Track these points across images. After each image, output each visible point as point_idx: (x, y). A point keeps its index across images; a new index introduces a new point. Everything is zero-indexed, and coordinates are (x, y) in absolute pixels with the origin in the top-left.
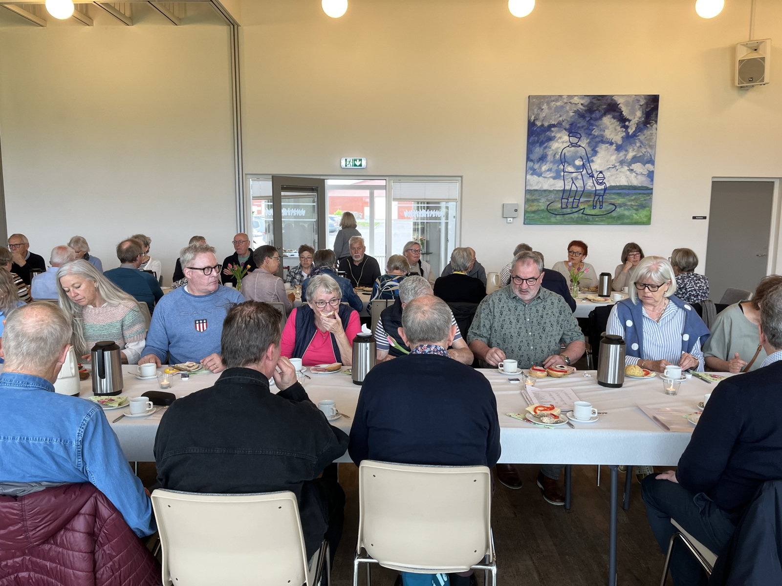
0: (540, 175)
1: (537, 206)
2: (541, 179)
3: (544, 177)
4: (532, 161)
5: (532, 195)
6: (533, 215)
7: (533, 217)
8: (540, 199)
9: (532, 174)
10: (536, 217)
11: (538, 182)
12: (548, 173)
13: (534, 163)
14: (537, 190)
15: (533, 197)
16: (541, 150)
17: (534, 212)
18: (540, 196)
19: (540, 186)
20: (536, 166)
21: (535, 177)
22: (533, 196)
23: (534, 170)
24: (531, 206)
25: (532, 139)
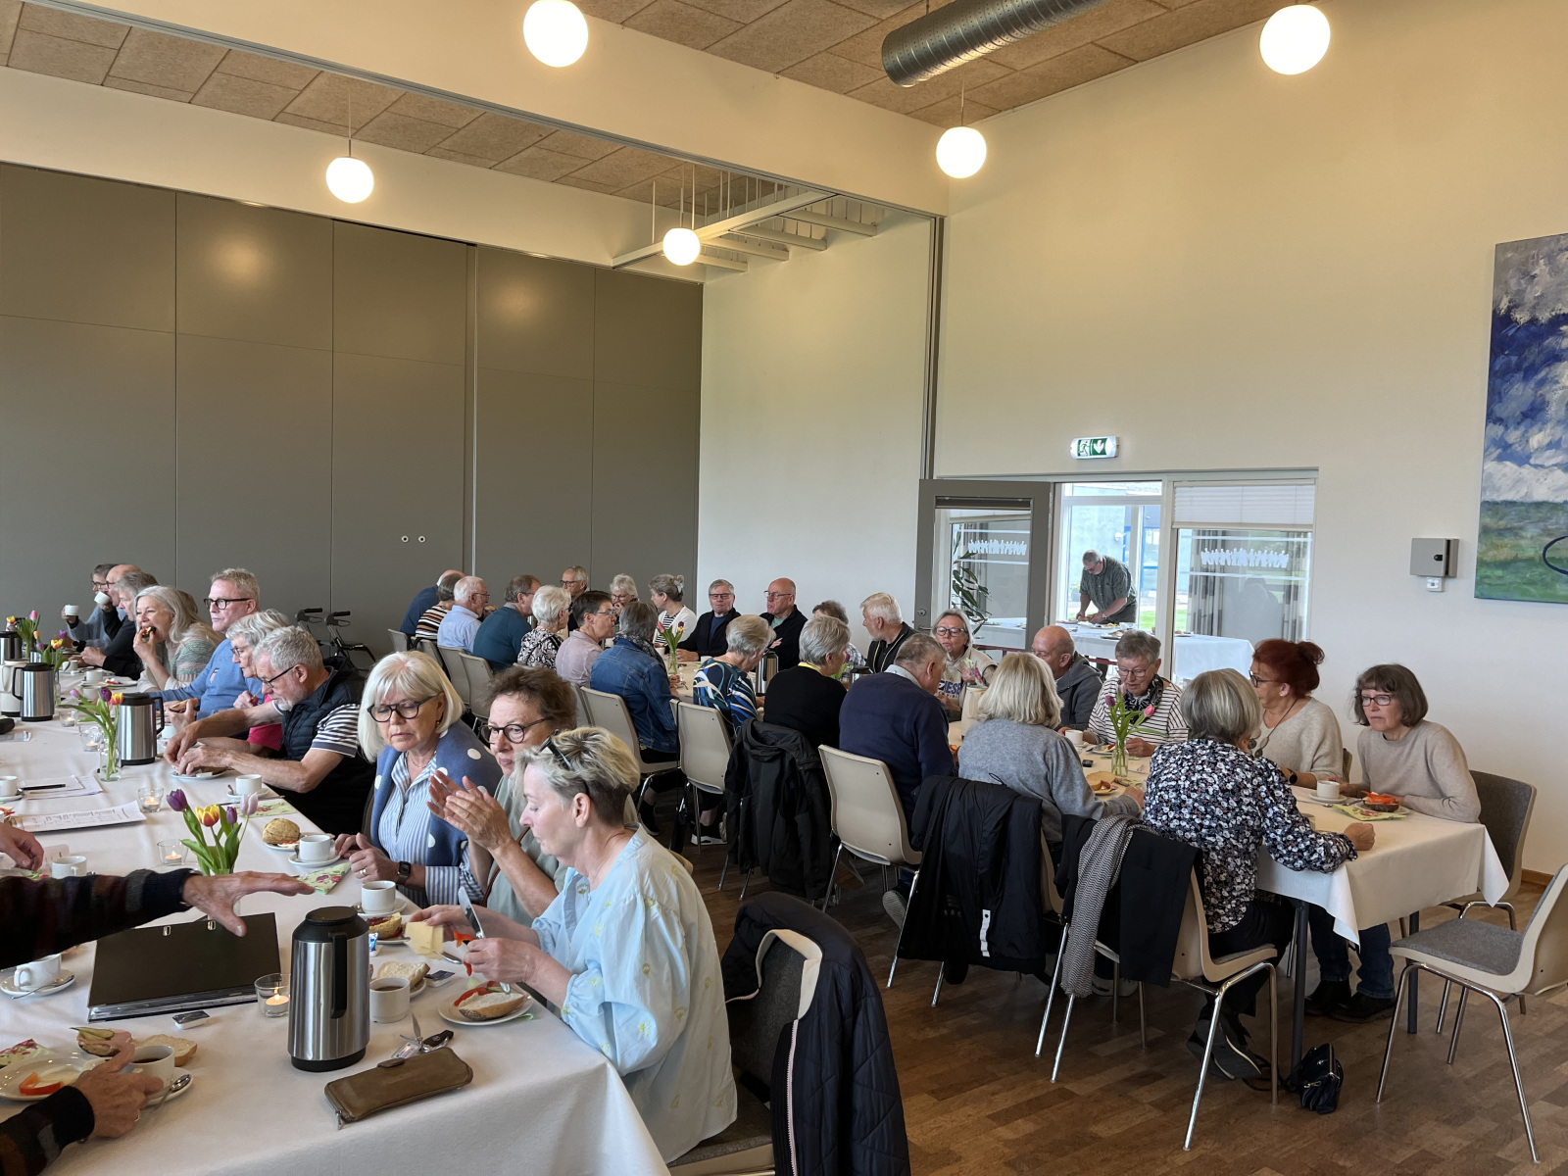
0: (1522, 460)
1: (1513, 547)
2: (1526, 470)
3: (1536, 466)
4: (1499, 421)
5: (1499, 516)
6: (1499, 573)
7: (1500, 578)
8: (1521, 528)
9: (1500, 459)
10: (1510, 578)
11: (1519, 481)
12: (1548, 453)
13: (1507, 428)
14: (1513, 503)
15: (1502, 523)
16: (1529, 391)
17: (1504, 565)
18: (1522, 519)
19: (1524, 491)
20: (1513, 436)
21: (1509, 467)
22: (1501, 519)
23: (1506, 446)
24: (1497, 547)
25: (1501, 361)
